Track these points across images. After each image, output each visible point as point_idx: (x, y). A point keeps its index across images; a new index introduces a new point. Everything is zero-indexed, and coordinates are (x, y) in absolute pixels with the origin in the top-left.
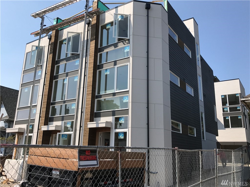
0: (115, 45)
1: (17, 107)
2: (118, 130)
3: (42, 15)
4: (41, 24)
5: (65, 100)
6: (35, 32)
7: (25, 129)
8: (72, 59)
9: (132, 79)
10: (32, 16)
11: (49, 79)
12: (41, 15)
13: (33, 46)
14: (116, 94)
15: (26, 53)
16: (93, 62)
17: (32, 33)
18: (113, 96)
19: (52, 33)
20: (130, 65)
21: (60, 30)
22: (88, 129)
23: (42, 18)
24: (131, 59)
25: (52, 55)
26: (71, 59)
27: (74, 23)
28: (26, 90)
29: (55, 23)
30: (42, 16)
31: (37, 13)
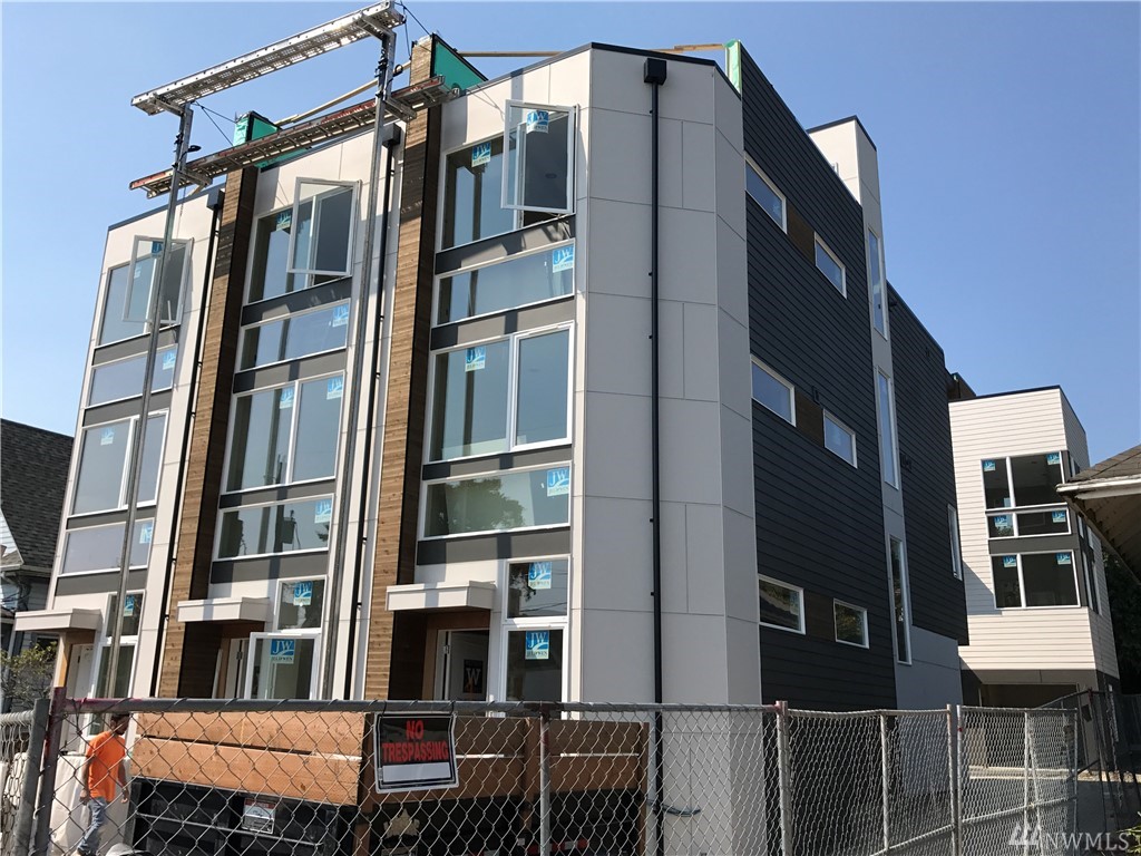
0: (512, 242)
1: (66, 514)
2: (522, 623)
3: (181, 102)
4: (179, 142)
5: (287, 484)
6: (151, 177)
7: (100, 615)
8: (318, 302)
9: (587, 391)
10: (136, 105)
11: (213, 391)
12: (178, 103)
13: (138, 239)
14: (515, 458)
15: (106, 270)
16: (409, 317)
17: (138, 181)
18: (501, 469)
19: (229, 182)
20: (577, 330)
21: (263, 170)
22: (388, 616)
23: (182, 116)
24: (581, 303)
25: (222, 284)
26: (312, 299)
27: (328, 138)
28: (107, 440)
29: (239, 138)
30: (183, 107)
31: (160, 92)
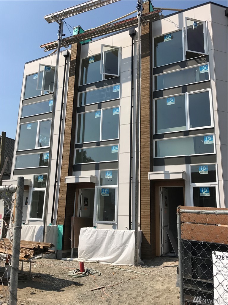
0: (183, 64)
1: (16, 150)
2: (198, 184)
3: (60, 19)
4: (59, 32)
5: (100, 141)
6: (48, 44)
7: (31, 181)
8: (107, 84)
9: (219, 111)
10: (45, 19)
11: (72, 112)
13: (40, 65)
14: (190, 132)
15: (25, 76)
16: (148, 87)
17: (43, 45)
18: (184, 136)
19: (72, 49)
20: (212, 92)
21: (83, 44)
22: (148, 181)
23: (60, 24)
24: (213, 83)
25: (73, 78)
26: (105, 83)
27: (113, 32)
28: (29, 127)
29: (75, 33)
30: (61, 21)
31: (55, 14)
